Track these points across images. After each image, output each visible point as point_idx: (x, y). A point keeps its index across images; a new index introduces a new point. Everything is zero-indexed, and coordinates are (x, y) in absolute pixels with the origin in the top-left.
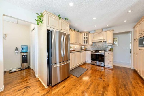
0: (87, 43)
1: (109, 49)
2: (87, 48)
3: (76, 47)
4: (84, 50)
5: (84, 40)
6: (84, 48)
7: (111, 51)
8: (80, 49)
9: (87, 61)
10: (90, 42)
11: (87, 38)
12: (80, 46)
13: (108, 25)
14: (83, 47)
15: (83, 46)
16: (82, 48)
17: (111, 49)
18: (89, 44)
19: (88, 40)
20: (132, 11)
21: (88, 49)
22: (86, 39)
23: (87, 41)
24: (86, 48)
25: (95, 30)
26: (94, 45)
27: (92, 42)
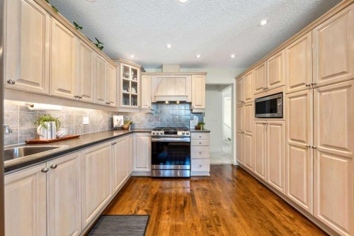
0: (135, 103)
1: (196, 124)
2: (134, 121)
3: (86, 121)
4: (122, 128)
5: (125, 92)
6: (122, 124)
7: (199, 129)
8: (107, 129)
9: (136, 169)
10: (146, 101)
11: (135, 85)
12: (108, 116)
13: (198, 56)
14: (121, 118)
15: (118, 114)
16: (115, 124)
17: (199, 124)
18: (143, 107)
19: (138, 94)
20: (268, 21)
21: (137, 127)
22: (132, 91)
23: (135, 97)
24: (131, 124)
25: (161, 67)
26: (156, 113)
27: (153, 103)
